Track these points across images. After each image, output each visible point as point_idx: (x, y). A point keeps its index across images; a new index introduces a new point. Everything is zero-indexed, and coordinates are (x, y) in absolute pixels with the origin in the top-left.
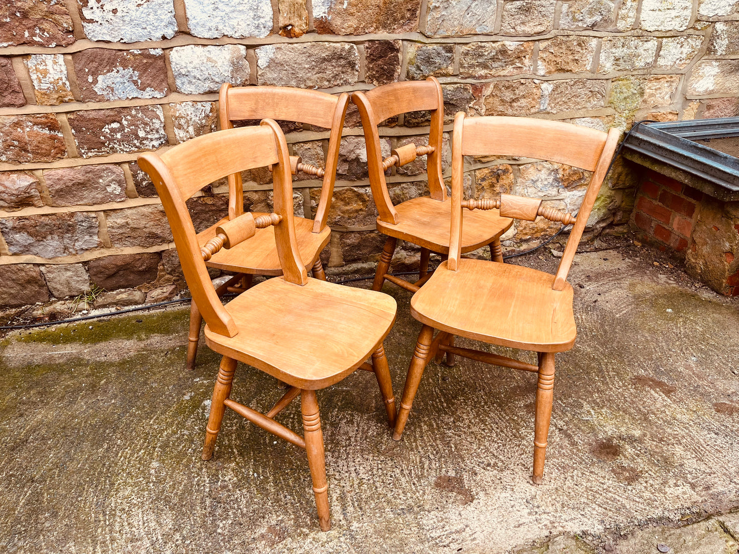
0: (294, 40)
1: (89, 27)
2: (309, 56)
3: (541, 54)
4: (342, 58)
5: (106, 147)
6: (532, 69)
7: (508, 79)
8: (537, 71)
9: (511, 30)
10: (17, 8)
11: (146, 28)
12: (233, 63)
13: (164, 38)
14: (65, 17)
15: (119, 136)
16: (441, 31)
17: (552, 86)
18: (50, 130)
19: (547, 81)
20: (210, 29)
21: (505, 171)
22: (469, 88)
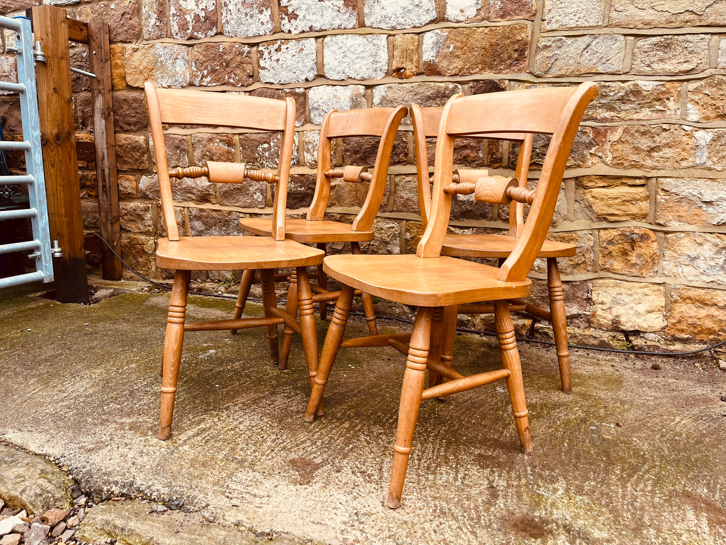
0: (405, 80)
1: (262, 72)
2: (415, 95)
3: (691, 96)
4: (445, 96)
5: (258, 162)
6: (679, 113)
7: (644, 123)
8: (687, 115)
9: (646, 68)
10: (225, 59)
11: (295, 73)
12: (352, 99)
13: (307, 80)
14: (250, 65)
15: (267, 154)
16: (553, 70)
17: (711, 134)
18: (228, 146)
19: (704, 129)
20: (339, 73)
21: (644, 237)
22: (588, 131)
